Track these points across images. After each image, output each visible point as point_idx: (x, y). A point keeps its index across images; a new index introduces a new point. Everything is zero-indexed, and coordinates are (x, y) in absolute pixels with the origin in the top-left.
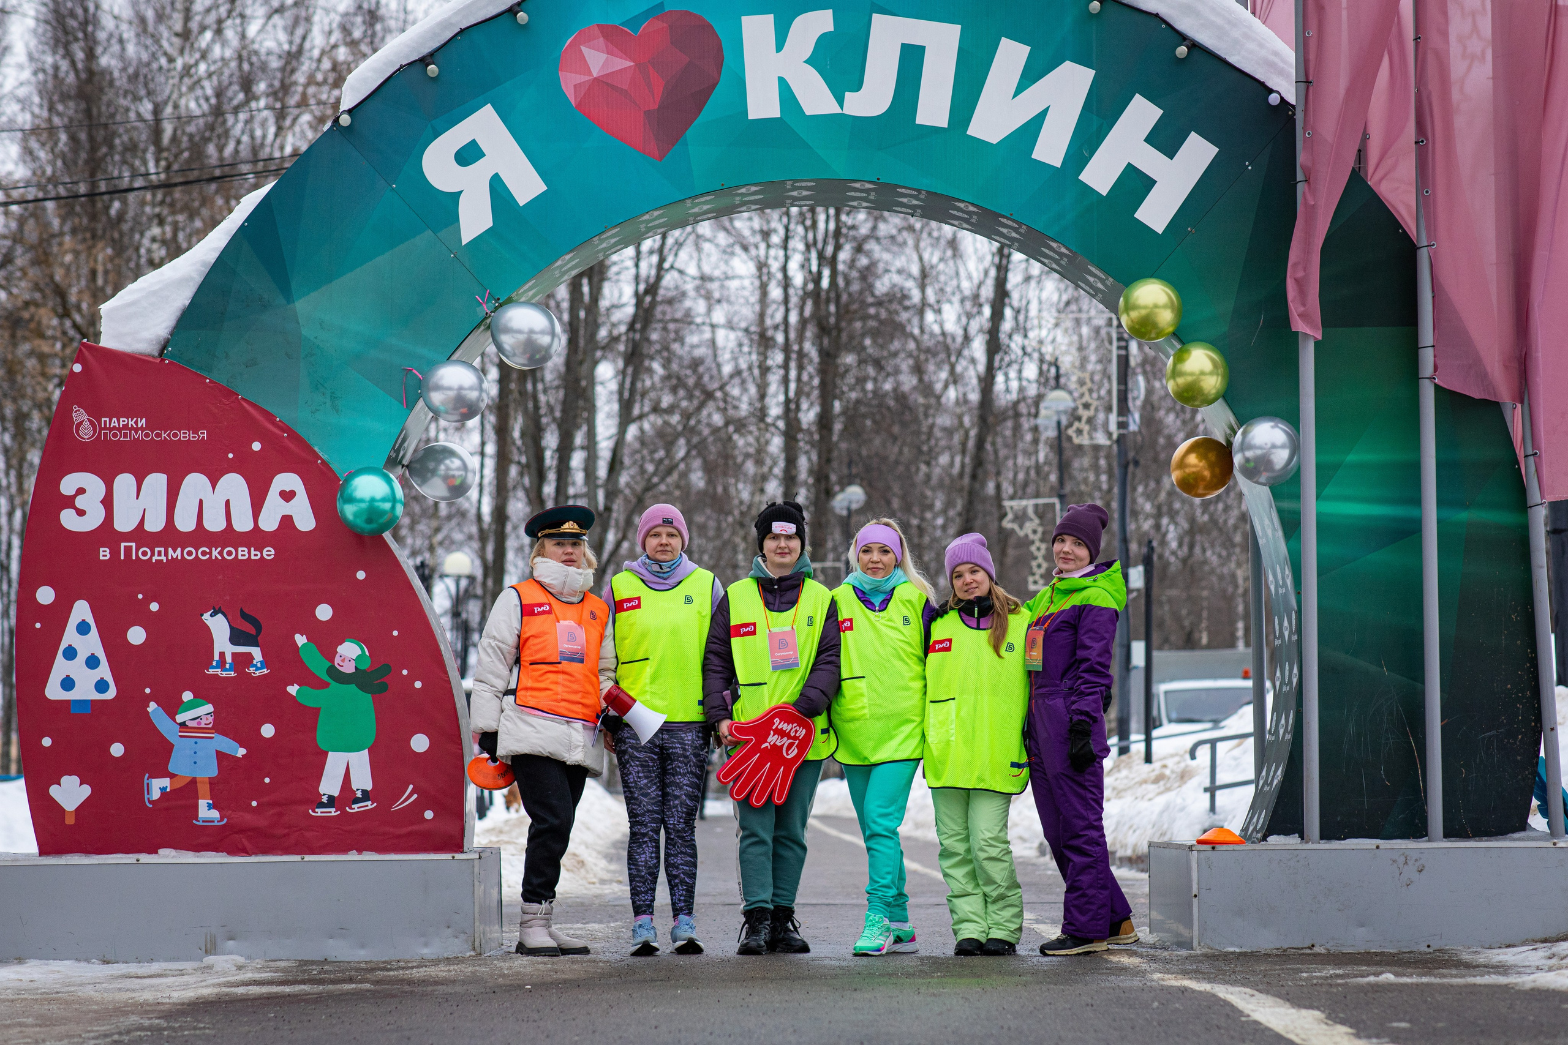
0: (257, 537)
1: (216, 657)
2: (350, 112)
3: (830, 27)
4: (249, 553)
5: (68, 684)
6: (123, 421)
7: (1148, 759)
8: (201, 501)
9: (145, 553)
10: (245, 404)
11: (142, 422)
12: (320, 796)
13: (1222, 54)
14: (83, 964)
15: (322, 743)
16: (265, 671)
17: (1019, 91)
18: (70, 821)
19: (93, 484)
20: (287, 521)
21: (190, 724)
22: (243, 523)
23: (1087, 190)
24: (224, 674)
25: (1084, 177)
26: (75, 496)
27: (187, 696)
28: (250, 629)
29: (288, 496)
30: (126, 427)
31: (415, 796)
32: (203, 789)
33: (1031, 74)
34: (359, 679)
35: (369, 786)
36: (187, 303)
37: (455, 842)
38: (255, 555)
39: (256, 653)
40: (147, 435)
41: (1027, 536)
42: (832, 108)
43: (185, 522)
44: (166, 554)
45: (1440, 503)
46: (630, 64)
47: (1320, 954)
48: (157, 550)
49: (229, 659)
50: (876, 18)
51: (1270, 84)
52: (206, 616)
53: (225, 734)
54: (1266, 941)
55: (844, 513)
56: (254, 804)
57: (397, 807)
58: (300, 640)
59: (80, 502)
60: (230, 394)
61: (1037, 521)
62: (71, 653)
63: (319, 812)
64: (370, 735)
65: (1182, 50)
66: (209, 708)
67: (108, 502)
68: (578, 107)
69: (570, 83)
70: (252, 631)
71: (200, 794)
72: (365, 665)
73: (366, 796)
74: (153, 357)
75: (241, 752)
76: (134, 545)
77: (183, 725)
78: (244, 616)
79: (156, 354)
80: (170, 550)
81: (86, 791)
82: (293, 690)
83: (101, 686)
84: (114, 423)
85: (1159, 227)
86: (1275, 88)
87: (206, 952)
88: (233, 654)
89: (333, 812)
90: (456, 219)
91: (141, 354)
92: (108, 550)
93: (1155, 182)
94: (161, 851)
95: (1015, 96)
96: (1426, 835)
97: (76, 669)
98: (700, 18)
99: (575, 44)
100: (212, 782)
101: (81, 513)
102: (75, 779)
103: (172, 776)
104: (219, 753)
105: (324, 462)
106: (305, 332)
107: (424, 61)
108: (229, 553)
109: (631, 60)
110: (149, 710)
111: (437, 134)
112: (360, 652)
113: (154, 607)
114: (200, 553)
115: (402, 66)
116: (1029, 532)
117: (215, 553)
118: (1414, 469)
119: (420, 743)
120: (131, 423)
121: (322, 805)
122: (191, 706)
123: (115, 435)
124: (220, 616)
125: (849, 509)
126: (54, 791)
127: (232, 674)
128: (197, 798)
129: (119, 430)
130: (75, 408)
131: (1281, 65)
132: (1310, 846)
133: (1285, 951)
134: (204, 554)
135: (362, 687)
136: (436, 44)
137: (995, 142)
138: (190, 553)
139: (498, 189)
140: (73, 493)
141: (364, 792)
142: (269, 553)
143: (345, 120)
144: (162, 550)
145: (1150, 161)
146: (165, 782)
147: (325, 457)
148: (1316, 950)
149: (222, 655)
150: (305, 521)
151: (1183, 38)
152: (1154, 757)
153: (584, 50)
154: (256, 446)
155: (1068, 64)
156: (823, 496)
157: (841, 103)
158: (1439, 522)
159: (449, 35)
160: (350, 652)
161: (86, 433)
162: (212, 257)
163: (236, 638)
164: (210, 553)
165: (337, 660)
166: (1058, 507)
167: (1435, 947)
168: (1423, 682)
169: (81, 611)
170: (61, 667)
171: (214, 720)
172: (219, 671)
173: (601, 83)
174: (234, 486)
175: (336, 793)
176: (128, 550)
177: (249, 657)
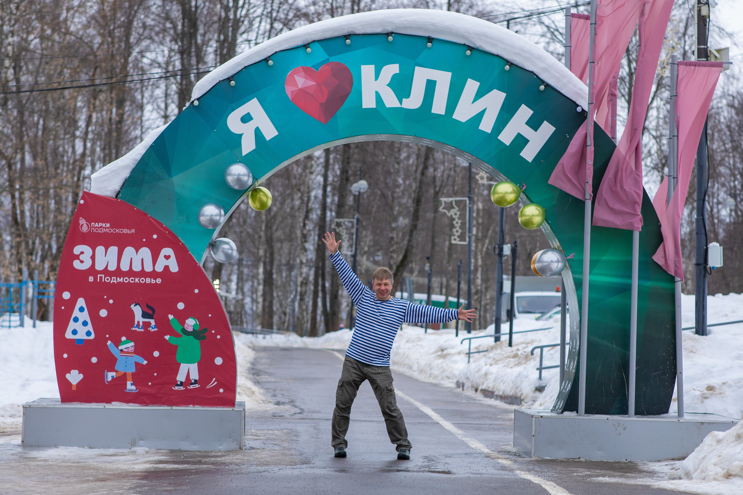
0: (154, 274)
1: (136, 323)
2: (198, 99)
3: (398, 71)
4: (151, 280)
5: (75, 332)
6: (100, 224)
7: (510, 345)
8: (131, 259)
9: (108, 279)
10: (151, 219)
11: (108, 225)
12: (177, 381)
13: (559, 89)
14: (81, 449)
15: (178, 360)
16: (156, 329)
17: (475, 100)
18: (74, 388)
19: (87, 250)
20: (167, 268)
21: (125, 350)
22: (148, 268)
23: (501, 143)
24: (139, 330)
25: (500, 138)
26: (79, 255)
27: (124, 339)
28: (150, 312)
29: (167, 257)
30: (101, 227)
31: (216, 383)
32: (129, 377)
33: (480, 94)
34: (194, 334)
35: (197, 378)
36: (128, 176)
37: (231, 402)
38: (153, 281)
39: (153, 322)
40: (110, 231)
41: (452, 216)
42: (397, 105)
43: (125, 267)
44: (117, 280)
45: (639, 278)
46: (314, 83)
47: (582, 462)
48: (113, 278)
49: (141, 324)
50: (416, 68)
51: (577, 102)
52: (132, 306)
53: (139, 355)
54: (561, 455)
55: (357, 193)
56: (150, 384)
57: (208, 387)
58: (171, 317)
59: (81, 257)
60: (145, 214)
61: (457, 209)
62: (76, 320)
63: (177, 388)
64: (198, 357)
65: (542, 87)
66: (132, 344)
67: (93, 258)
68: (293, 100)
69: (289, 90)
70: (151, 312)
71: (128, 379)
72: (197, 328)
73: (196, 382)
74: (113, 198)
75: (145, 362)
76: (103, 276)
77: (121, 351)
78: (148, 306)
79: (114, 197)
80: (118, 278)
81: (81, 376)
82: (167, 337)
83: (88, 333)
84: (97, 225)
85: (530, 160)
86: (579, 104)
87: (131, 445)
88: (143, 322)
89: (182, 388)
90: (240, 145)
91: (108, 197)
92: (92, 277)
93: (529, 141)
94: (113, 403)
95: (473, 103)
96: (627, 414)
97: (78, 326)
98: (344, 65)
99: (292, 75)
100: (133, 374)
101: (82, 262)
102: (77, 372)
103: (116, 371)
104: (136, 363)
105: (182, 244)
106: (177, 190)
107: (229, 79)
108: (143, 280)
109: (315, 81)
110: (108, 344)
111: (233, 110)
112: (195, 323)
113: (111, 301)
114: (131, 280)
115: (220, 81)
116: (453, 214)
117: (137, 280)
118: (629, 265)
119: (219, 361)
120: (104, 225)
121: (178, 385)
122: (125, 343)
123: (97, 230)
124: (138, 306)
125: (359, 192)
126: (68, 376)
127: (142, 330)
128: (126, 381)
129: (99, 228)
130: (81, 218)
131: (583, 94)
132: (580, 417)
133: (568, 459)
134: (132, 280)
135: (196, 337)
136: (234, 72)
137: (464, 121)
138: (126, 280)
139: (258, 133)
140: (79, 253)
141: (195, 380)
142: (159, 281)
143: (196, 103)
144: (115, 278)
145: (527, 132)
146: (114, 374)
147: (183, 242)
148: (581, 459)
149: (138, 322)
150: (174, 268)
151: (543, 82)
152: (513, 343)
153: (296, 77)
154: (155, 236)
155: (495, 91)
156: (345, 182)
157: (401, 102)
158: (638, 286)
159: (240, 68)
160: (191, 323)
161: (85, 229)
162: (139, 157)
163: (144, 315)
164: (135, 280)
165: (186, 326)
166: (468, 202)
167: (629, 460)
168: (629, 351)
169: (81, 302)
170: (72, 325)
171: (135, 349)
172: (137, 329)
173: (302, 91)
174: (145, 252)
175: (183, 380)
176: (101, 278)
177: (149, 324)
